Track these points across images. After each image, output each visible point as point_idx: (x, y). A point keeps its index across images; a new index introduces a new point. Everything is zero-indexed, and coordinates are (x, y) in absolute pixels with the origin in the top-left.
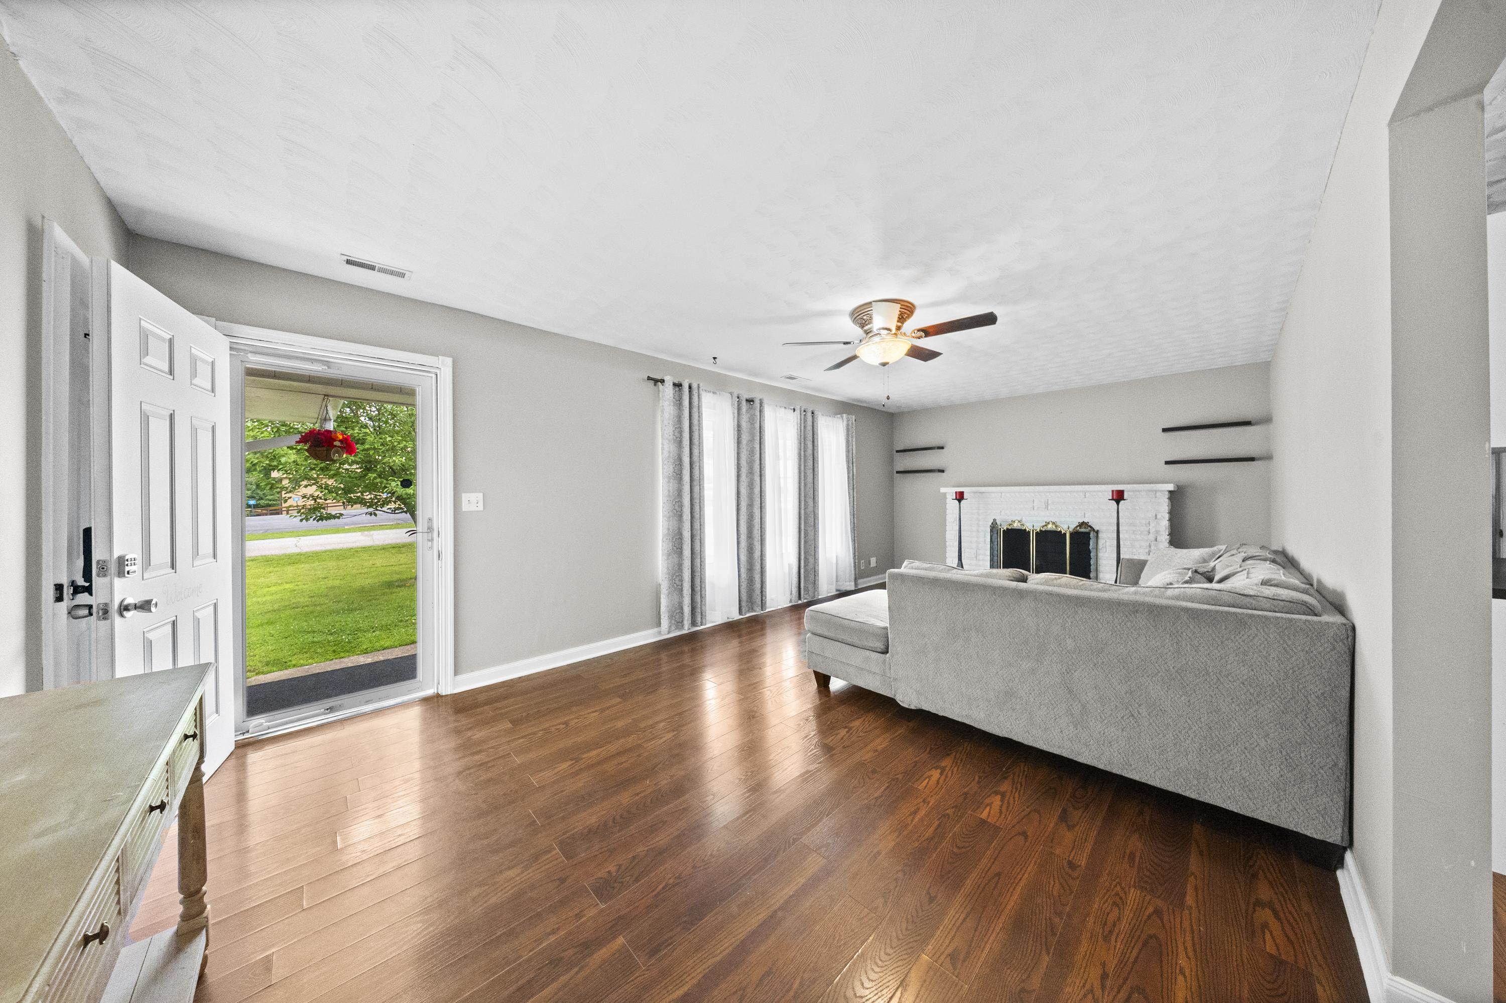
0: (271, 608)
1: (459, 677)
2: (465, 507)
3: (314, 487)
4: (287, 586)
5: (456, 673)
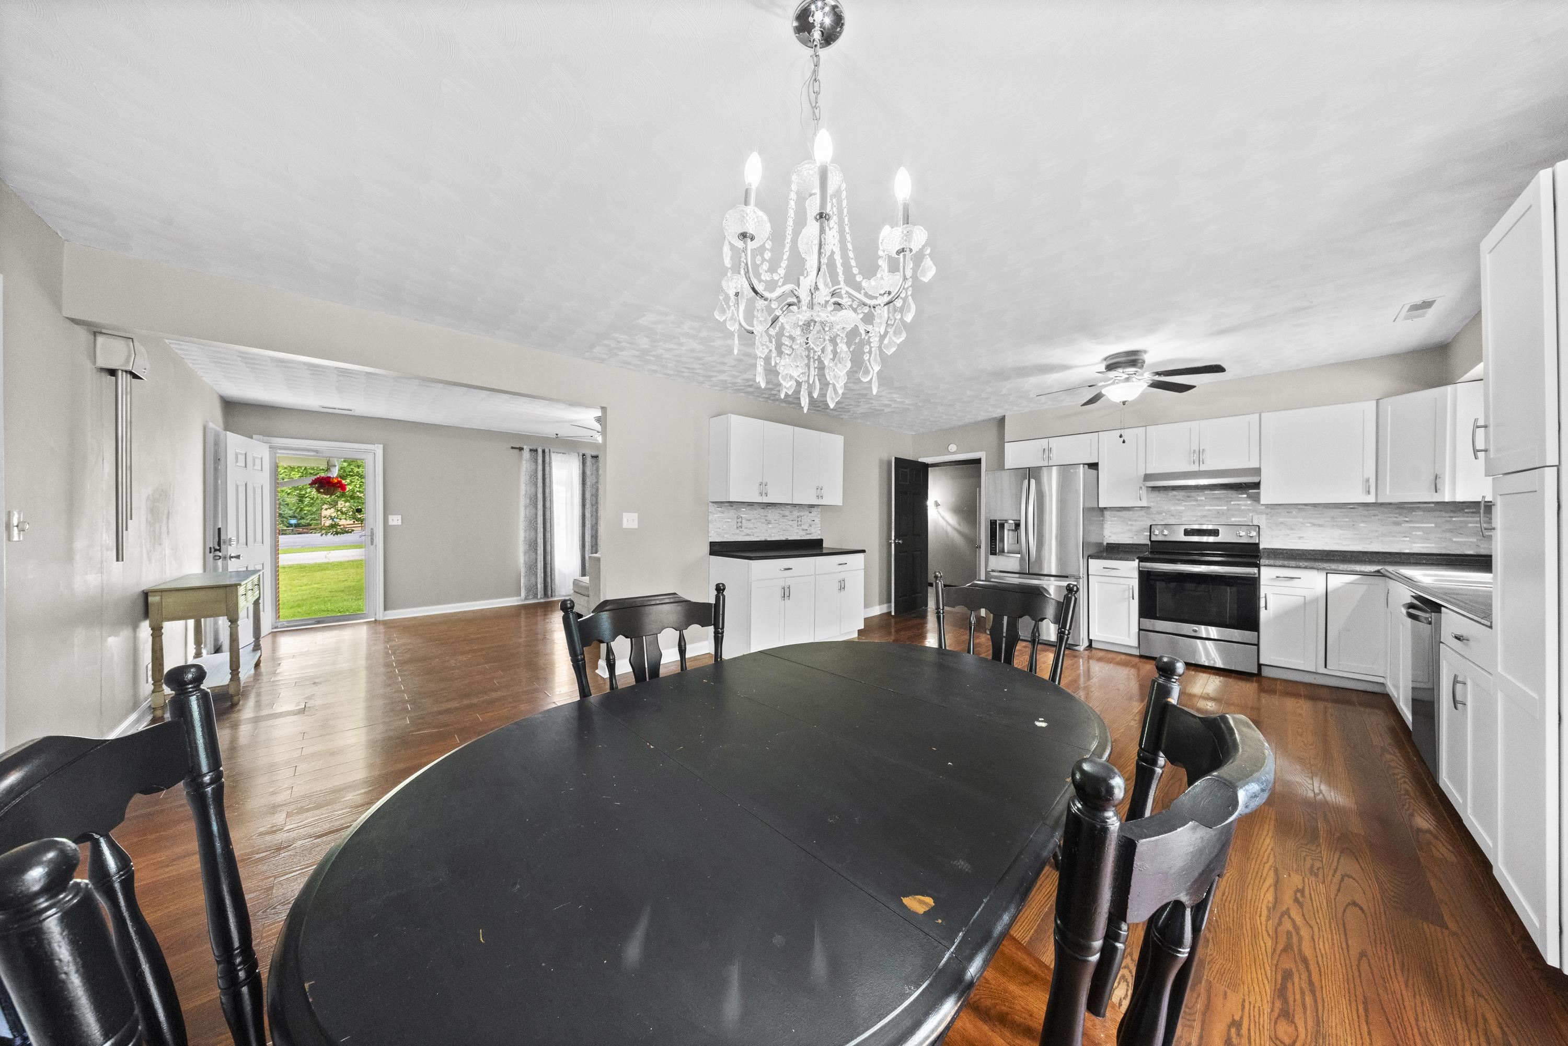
0: (301, 598)
1: (386, 612)
2: (391, 523)
3: (333, 510)
4: (315, 586)
5: (385, 609)
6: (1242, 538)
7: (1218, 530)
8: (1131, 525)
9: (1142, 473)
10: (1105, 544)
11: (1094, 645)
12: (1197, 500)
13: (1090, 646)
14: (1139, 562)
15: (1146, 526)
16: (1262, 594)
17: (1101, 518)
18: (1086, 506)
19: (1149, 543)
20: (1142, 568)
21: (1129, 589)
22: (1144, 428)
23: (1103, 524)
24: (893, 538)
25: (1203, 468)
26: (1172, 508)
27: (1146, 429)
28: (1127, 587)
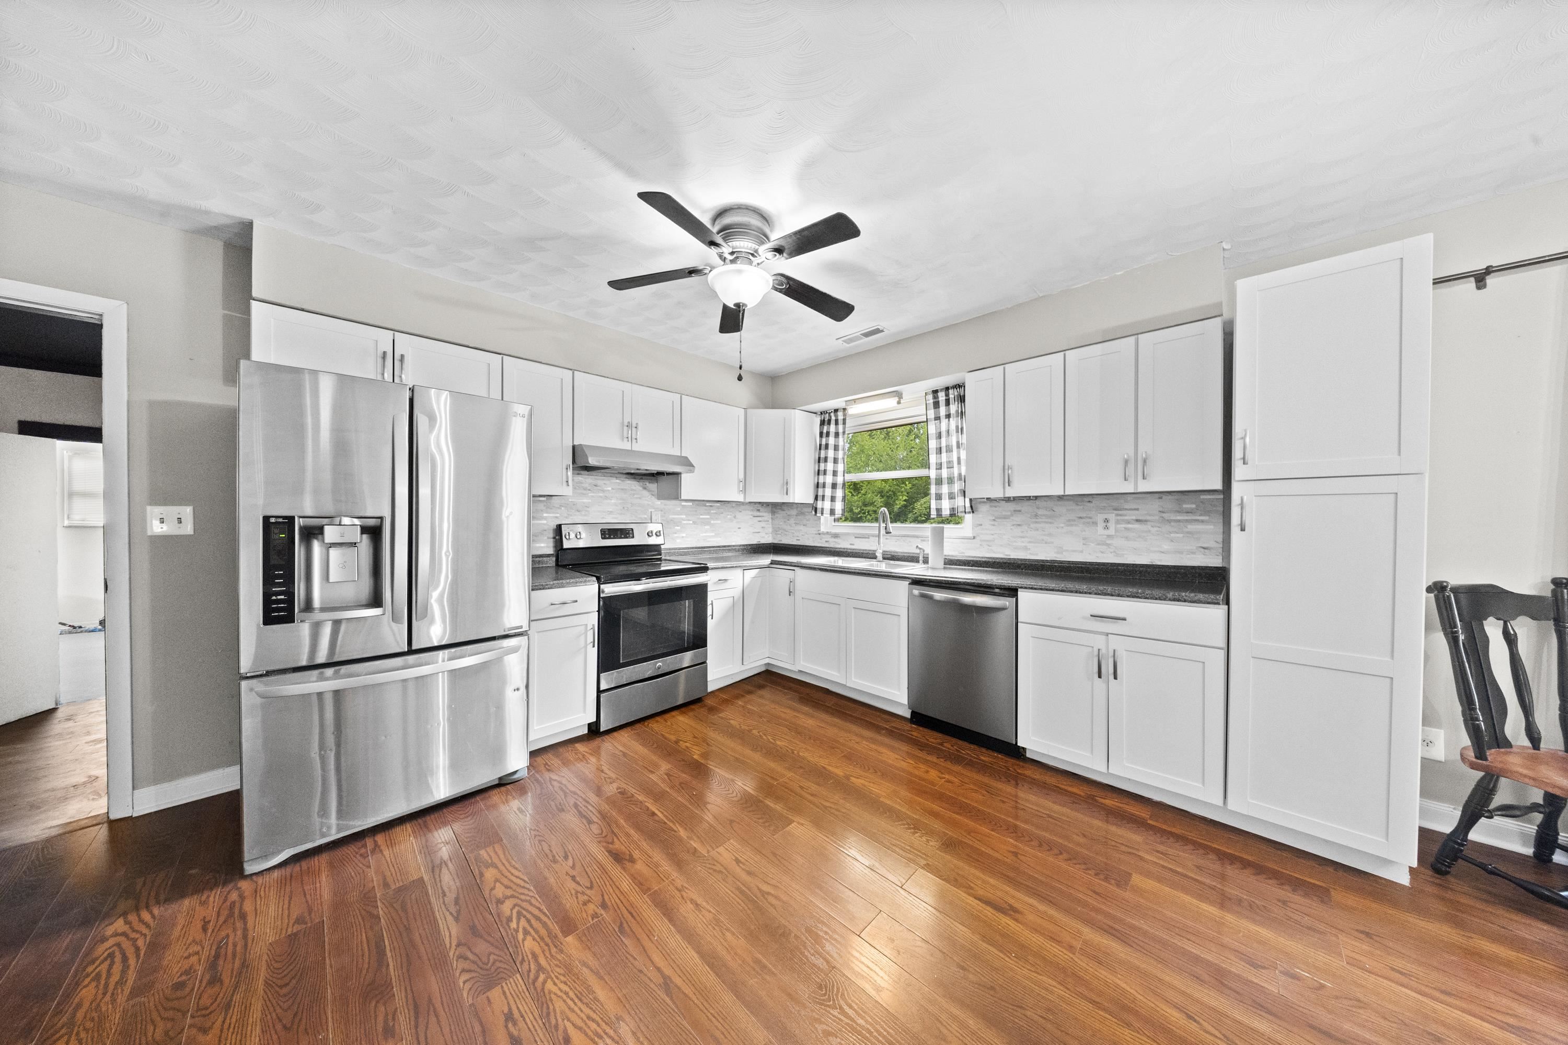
7: (632, 529)
9: (571, 445)
11: (532, 748)
12: (603, 491)
14: (599, 584)
19: (555, 552)
20: (603, 594)
21: (587, 631)
22: (571, 372)
25: (637, 448)
27: (573, 374)
28: (583, 628)
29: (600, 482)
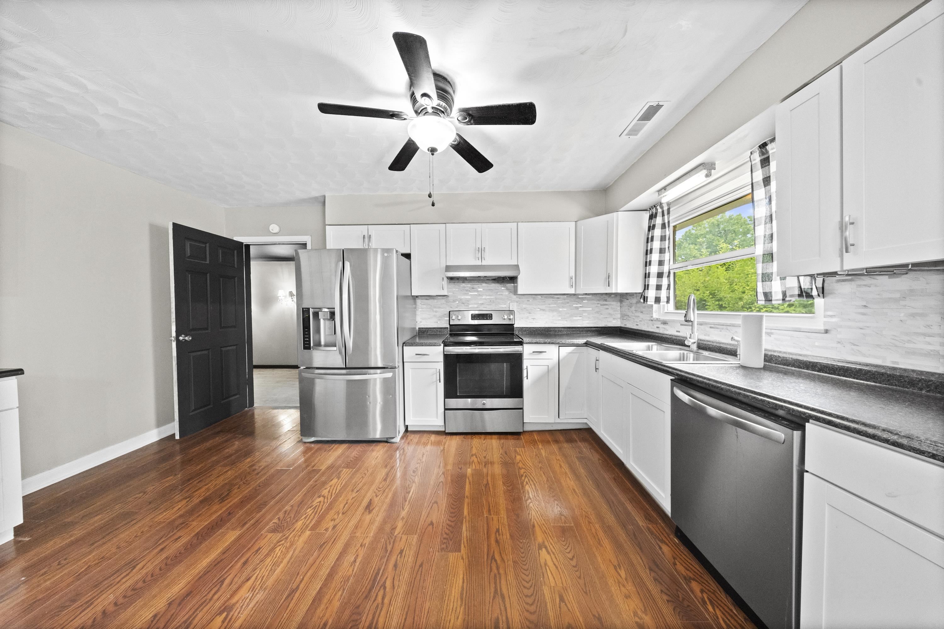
6: (505, 320)
7: (492, 315)
8: (436, 312)
9: (444, 266)
10: (417, 328)
11: (409, 429)
12: (478, 291)
13: (407, 430)
14: (444, 346)
15: (446, 313)
16: (524, 367)
17: (414, 306)
18: (400, 294)
19: (449, 326)
20: (446, 352)
21: (436, 373)
22: (445, 225)
23: (415, 311)
24: (174, 334)
25: (484, 263)
26: (462, 297)
27: (446, 226)
28: (435, 370)
29: (476, 286)
